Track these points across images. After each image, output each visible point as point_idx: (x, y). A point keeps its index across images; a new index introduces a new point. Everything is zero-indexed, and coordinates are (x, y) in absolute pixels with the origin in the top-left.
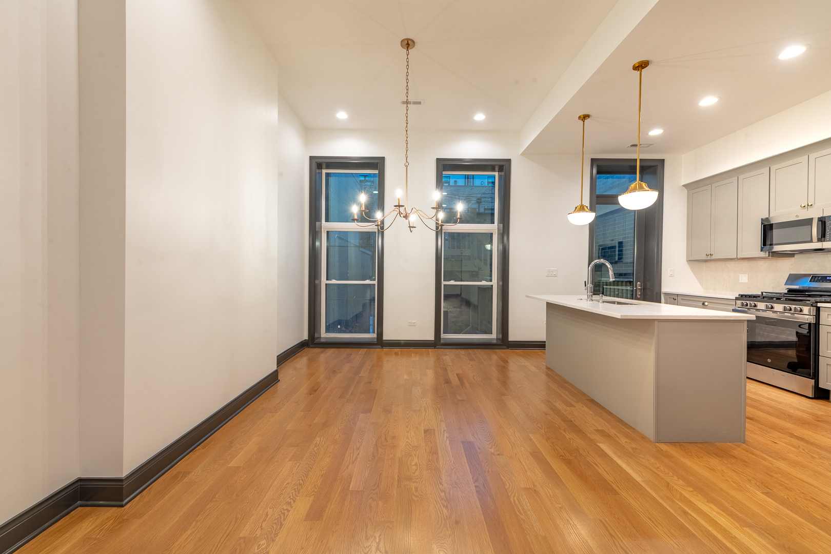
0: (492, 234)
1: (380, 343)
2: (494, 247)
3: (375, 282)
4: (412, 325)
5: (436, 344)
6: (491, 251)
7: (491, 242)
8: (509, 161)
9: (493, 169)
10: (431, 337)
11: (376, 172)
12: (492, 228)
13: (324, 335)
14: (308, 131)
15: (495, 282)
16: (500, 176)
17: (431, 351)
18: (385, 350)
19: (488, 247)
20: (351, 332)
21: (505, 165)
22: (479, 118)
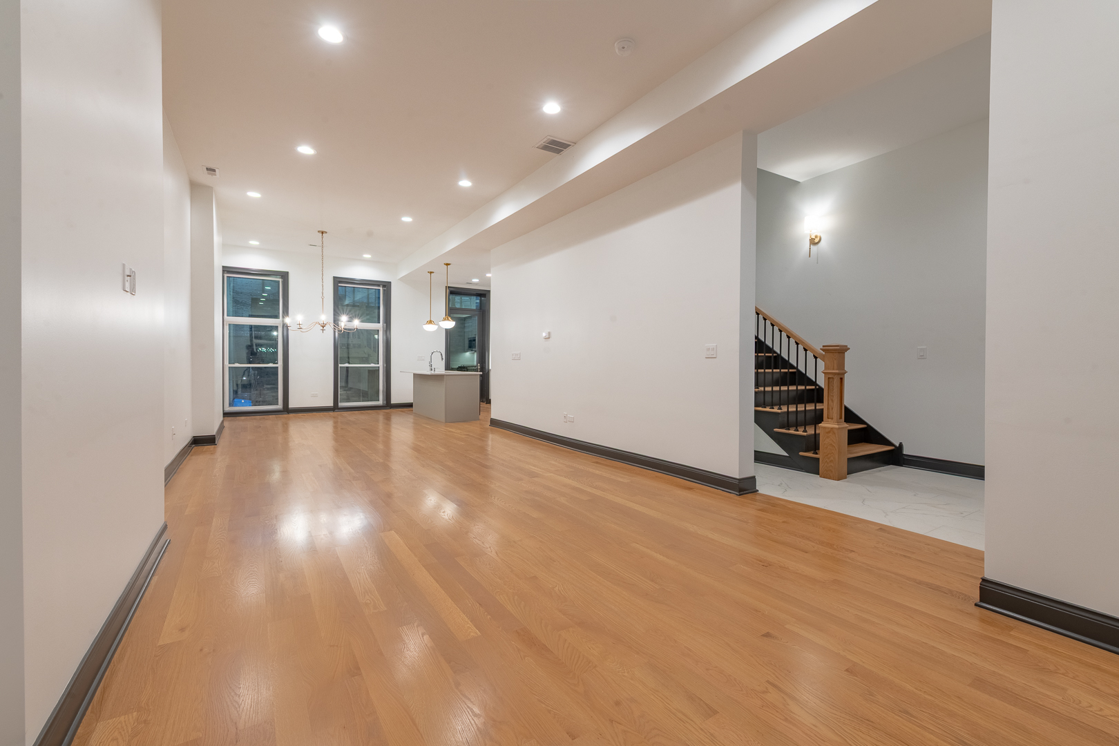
0: (378, 331)
1: (287, 410)
2: (381, 337)
4: (316, 396)
5: (335, 408)
6: (378, 339)
7: (378, 334)
8: (390, 283)
9: (379, 286)
10: (330, 403)
11: (280, 279)
12: (380, 326)
13: (228, 408)
15: (381, 365)
16: (384, 291)
17: (331, 413)
18: (291, 415)
19: (376, 336)
21: (387, 286)
22: (367, 256)
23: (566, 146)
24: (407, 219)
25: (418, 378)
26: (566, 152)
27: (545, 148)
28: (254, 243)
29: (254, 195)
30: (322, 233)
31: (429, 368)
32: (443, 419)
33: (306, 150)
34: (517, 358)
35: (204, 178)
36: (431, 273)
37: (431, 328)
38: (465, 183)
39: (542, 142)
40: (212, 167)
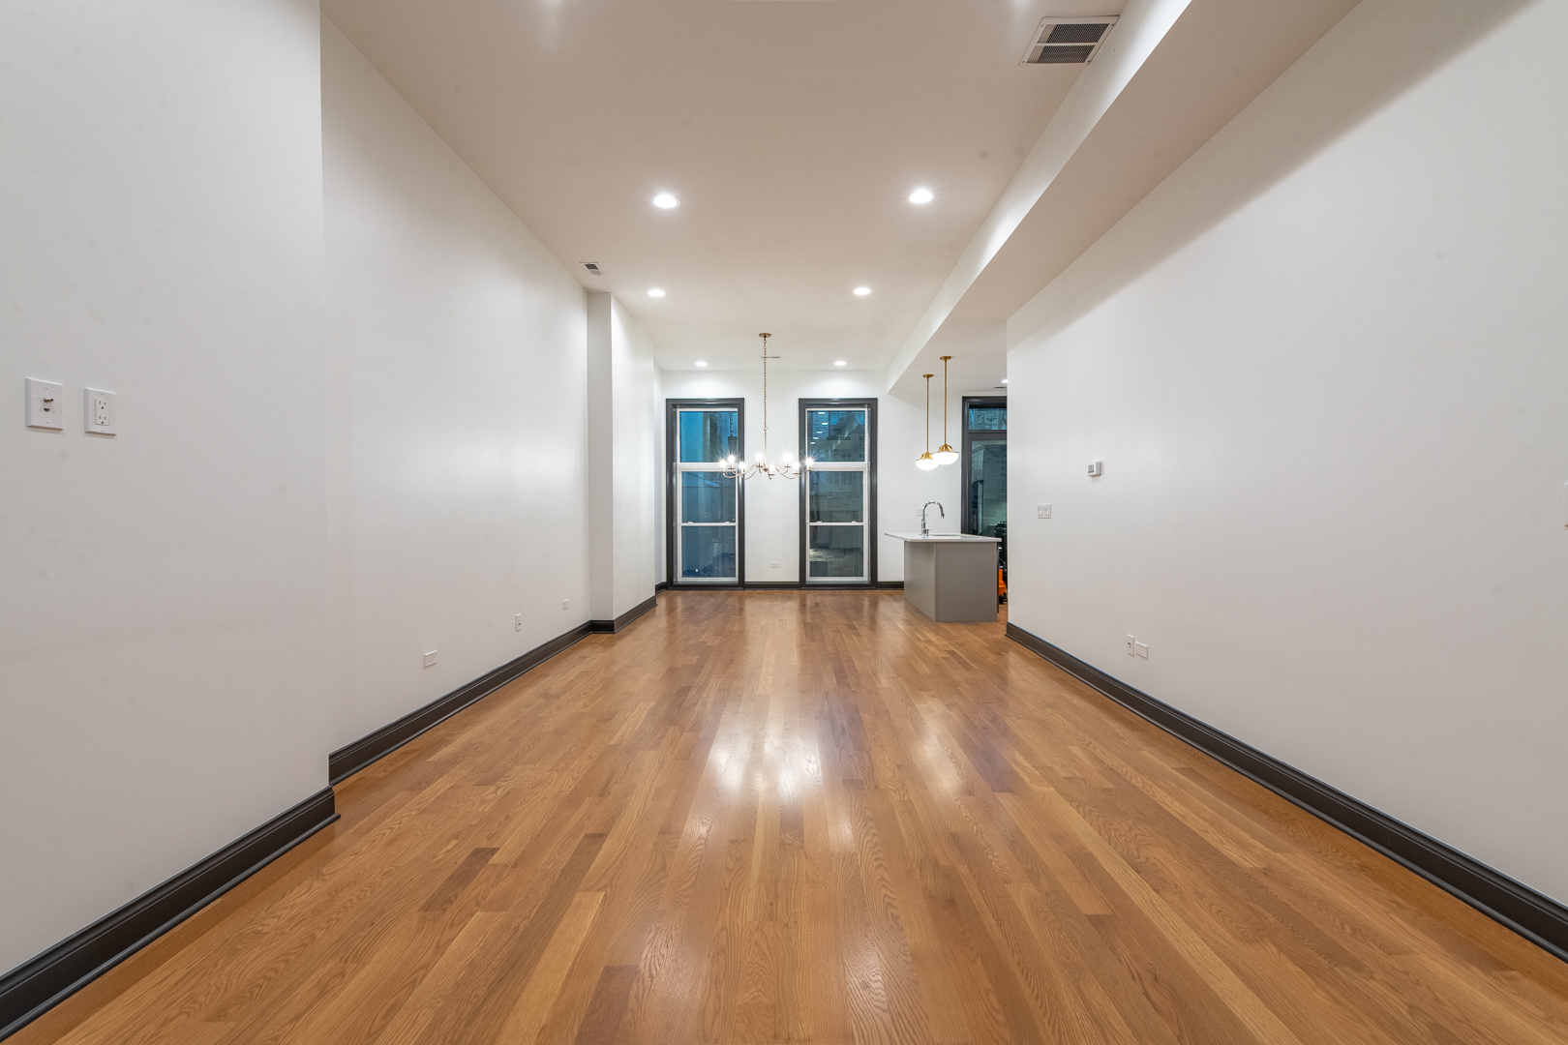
0: (861, 473)
1: (742, 585)
2: (865, 482)
3: (736, 524)
4: (776, 567)
5: (801, 585)
8: (876, 399)
9: (862, 405)
10: (795, 578)
11: (736, 410)
12: (863, 466)
13: (680, 579)
14: (664, 374)
15: (865, 523)
16: (869, 411)
18: (749, 592)
20: (709, 576)
21: (872, 404)
22: (840, 363)
23: (1094, 32)
24: (862, 291)
25: (913, 546)
26: (1100, 47)
27: (1047, 56)
28: (701, 364)
29: (656, 293)
30: (765, 336)
31: (921, 529)
32: (932, 615)
33: (665, 201)
34: (1046, 514)
35: (593, 281)
36: (928, 376)
37: (925, 465)
38: (921, 196)
39: (1035, 44)
40: (591, 262)
